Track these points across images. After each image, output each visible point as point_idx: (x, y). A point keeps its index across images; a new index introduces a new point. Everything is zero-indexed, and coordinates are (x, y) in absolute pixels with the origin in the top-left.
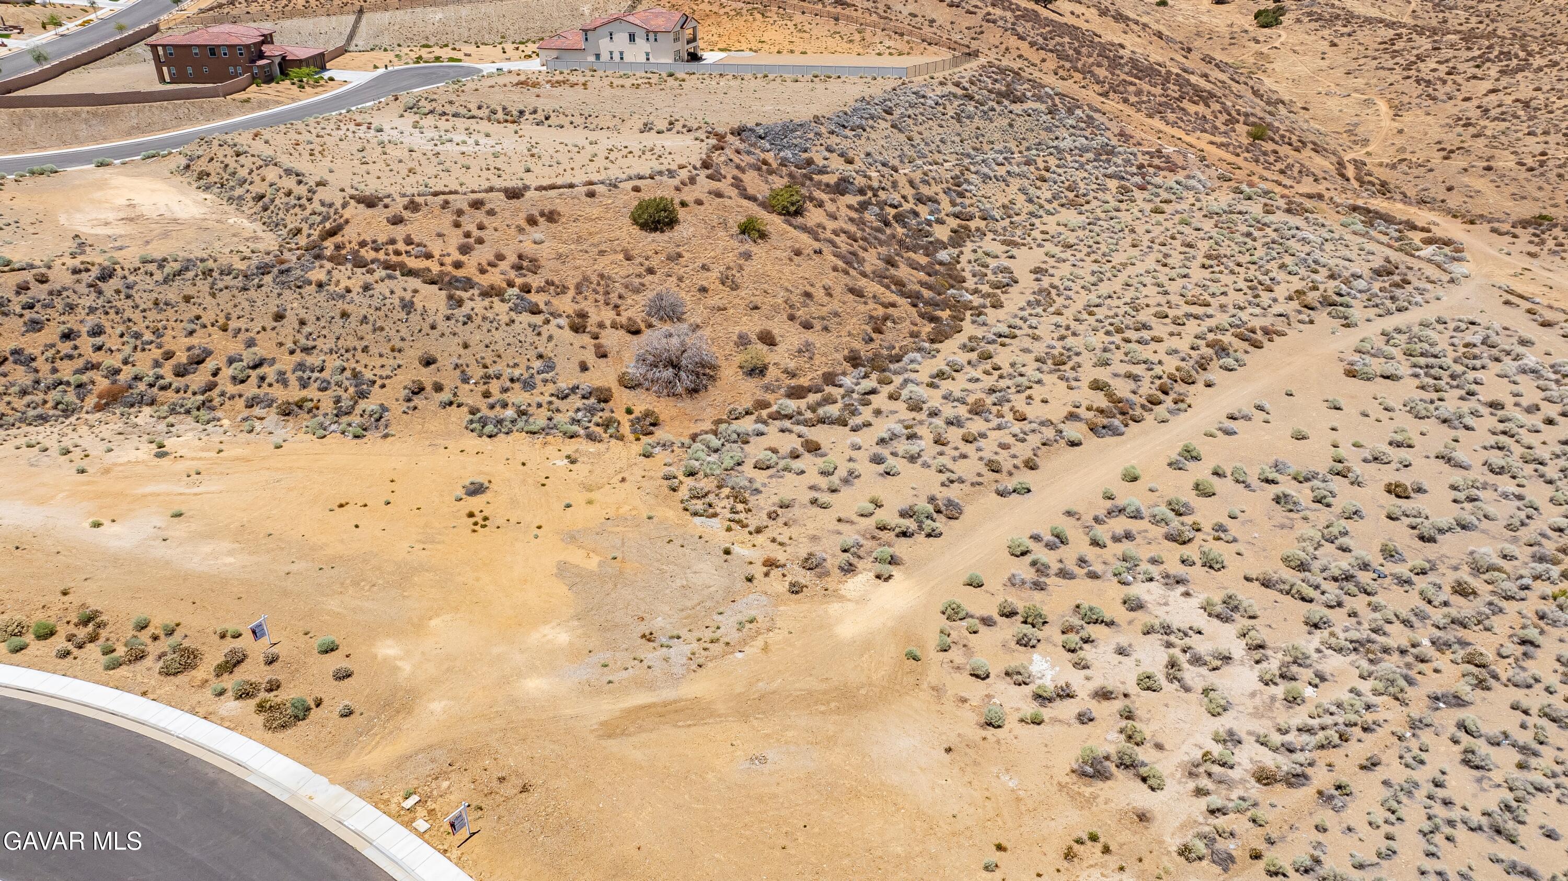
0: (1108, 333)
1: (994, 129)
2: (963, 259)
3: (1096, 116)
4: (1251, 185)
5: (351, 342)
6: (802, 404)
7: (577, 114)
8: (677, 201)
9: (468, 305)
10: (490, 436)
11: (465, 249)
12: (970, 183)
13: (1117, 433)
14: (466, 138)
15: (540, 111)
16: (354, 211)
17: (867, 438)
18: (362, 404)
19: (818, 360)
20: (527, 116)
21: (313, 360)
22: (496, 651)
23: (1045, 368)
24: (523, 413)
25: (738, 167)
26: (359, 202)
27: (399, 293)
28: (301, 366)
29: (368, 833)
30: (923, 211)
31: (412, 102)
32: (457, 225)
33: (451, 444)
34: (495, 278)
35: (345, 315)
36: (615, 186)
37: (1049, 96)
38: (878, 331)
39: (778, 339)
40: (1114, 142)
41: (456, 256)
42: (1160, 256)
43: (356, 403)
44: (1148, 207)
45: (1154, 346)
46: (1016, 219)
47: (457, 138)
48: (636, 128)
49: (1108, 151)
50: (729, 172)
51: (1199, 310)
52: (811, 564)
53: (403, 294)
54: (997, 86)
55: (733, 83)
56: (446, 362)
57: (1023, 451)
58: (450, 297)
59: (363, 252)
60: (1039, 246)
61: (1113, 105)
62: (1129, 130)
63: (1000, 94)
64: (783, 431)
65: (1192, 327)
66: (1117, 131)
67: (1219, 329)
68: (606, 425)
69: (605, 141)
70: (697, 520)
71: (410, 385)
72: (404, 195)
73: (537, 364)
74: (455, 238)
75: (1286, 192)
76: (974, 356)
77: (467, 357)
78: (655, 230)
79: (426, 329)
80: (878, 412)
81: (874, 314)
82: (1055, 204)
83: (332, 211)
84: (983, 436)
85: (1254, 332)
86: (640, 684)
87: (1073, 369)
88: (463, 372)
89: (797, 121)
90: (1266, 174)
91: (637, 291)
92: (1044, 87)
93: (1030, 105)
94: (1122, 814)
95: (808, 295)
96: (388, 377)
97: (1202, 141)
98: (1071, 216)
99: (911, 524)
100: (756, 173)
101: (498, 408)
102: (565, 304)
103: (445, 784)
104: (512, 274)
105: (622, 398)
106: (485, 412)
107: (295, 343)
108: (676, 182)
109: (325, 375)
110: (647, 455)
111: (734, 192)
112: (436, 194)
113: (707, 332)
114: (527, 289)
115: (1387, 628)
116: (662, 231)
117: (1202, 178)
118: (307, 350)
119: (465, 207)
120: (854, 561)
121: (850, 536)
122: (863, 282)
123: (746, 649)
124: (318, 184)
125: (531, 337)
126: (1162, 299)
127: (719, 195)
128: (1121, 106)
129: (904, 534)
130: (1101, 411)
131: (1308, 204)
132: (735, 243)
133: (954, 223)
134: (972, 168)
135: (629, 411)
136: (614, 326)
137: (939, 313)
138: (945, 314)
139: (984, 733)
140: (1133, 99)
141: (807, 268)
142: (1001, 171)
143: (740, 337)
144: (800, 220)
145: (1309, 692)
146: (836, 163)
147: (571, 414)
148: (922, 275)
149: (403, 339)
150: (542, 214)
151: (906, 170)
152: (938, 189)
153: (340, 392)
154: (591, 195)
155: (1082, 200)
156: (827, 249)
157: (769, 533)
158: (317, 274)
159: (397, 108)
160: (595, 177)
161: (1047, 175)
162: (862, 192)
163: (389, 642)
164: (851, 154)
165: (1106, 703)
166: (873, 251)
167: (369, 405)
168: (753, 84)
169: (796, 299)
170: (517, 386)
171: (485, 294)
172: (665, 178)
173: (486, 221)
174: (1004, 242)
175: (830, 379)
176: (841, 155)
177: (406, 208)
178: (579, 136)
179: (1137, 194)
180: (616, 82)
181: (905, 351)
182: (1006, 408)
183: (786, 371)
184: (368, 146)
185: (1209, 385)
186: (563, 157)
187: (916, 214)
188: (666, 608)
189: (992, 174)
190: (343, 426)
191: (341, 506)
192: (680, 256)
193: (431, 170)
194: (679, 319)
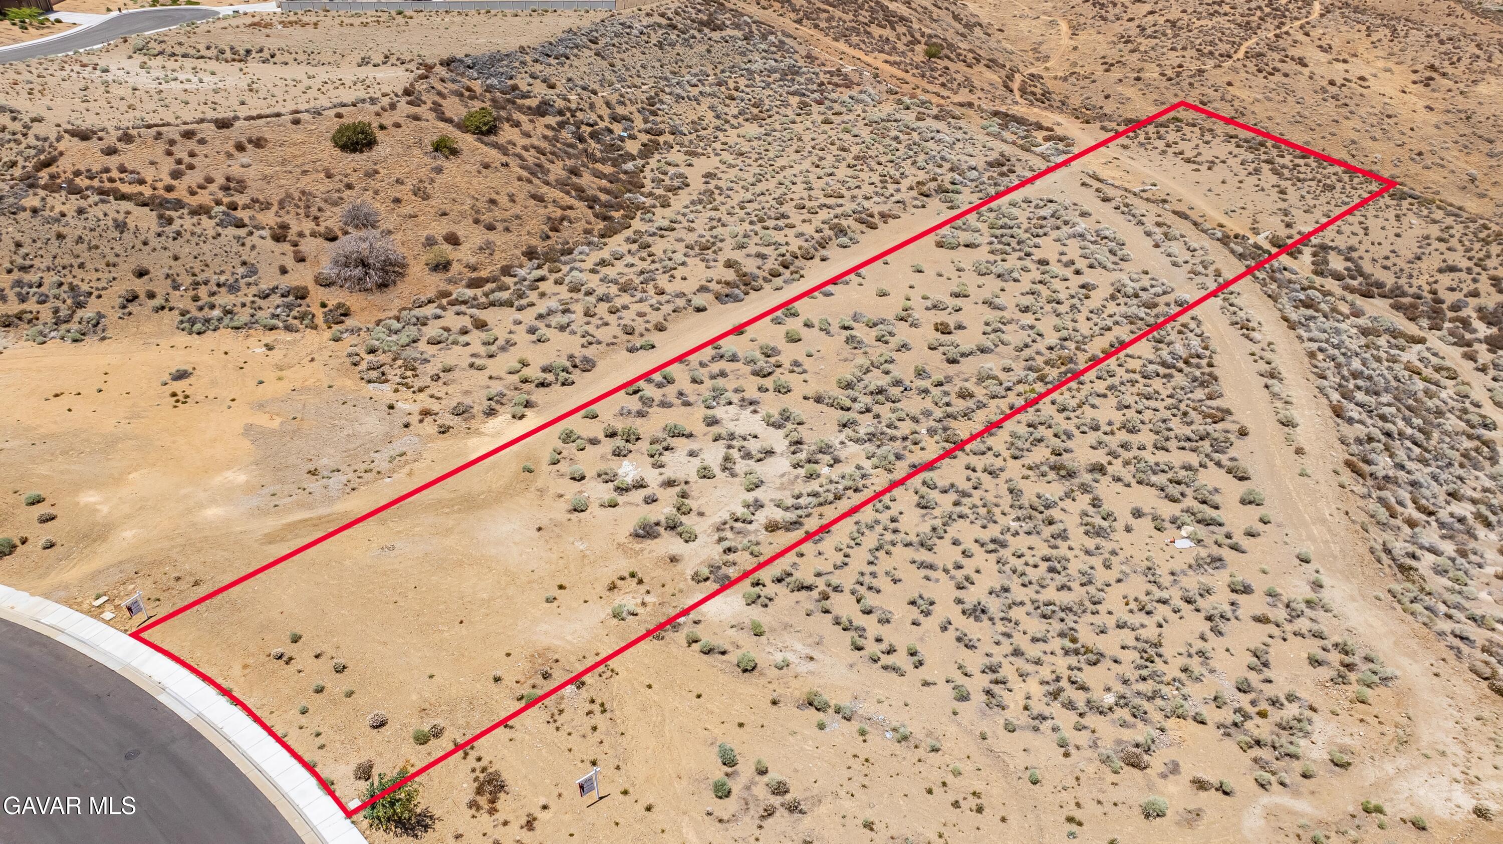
0: (751, 223)
1: (693, 55)
2: (647, 169)
3: (787, 40)
4: (913, 96)
5: (67, 260)
6: (479, 292)
7: (300, 51)
8: (375, 125)
9: (177, 223)
10: (199, 333)
11: (176, 175)
12: (662, 102)
13: (737, 299)
14: (191, 77)
15: (266, 50)
16: (68, 144)
17: (528, 316)
18: (80, 313)
19: (497, 256)
20: (254, 54)
21: (32, 277)
22: (183, 491)
23: (692, 253)
24: (230, 312)
25: (440, 94)
26: (73, 135)
27: (113, 214)
28: (19, 283)
29: (61, 625)
30: (618, 129)
31: (141, 43)
32: (169, 153)
33: (163, 343)
34: (204, 198)
35: (60, 236)
36: (320, 114)
37: (747, 24)
38: (555, 229)
39: (462, 239)
40: (801, 63)
41: (168, 180)
42: (815, 159)
43: (74, 312)
44: (820, 118)
45: (787, 231)
46: (702, 133)
47: (182, 76)
48: (354, 63)
49: (794, 71)
50: (429, 98)
51: (831, 201)
52: (461, 412)
53: (116, 215)
54: (701, 16)
55: (458, 19)
56: (158, 273)
57: (655, 317)
58: (161, 217)
59: (78, 180)
60: (717, 155)
61: (805, 30)
62: (816, 52)
63: (702, 23)
64: (458, 314)
65: (824, 214)
66: (804, 53)
67: (846, 216)
68: (302, 318)
69: (322, 74)
70: (371, 386)
71: (124, 293)
72: (118, 128)
73: (241, 270)
74: (168, 165)
75: (942, 101)
76: (634, 247)
77: (177, 268)
78: (354, 150)
79: (139, 245)
80: (543, 295)
81: (553, 216)
82: (741, 120)
83: (47, 144)
84: (625, 307)
85: (872, 216)
86: (301, 506)
87: (715, 252)
88: (174, 281)
89: (504, 52)
90: (930, 87)
91: (335, 204)
92: (742, 15)
93: (729, 32)
94: (660, 559)
95: (493, 202)
96: (104, 289)
97: (877, 60)
98: (752, 129)
99: (550, 377)
100: (457, 99)
101: (206, 310)
102: (269, 218)
103: (131, 587)
104: (220, 195)
105: (318, 294)
106: (195, 313)
107: (12, 263)
108: (377, 108)
109: (43, 289)
110: (337, 340)
111: (431, 116)
112: (149, 127)
113: (399, 236)
114: (233, 207)
115: (898, 424)
116: (361, 152)
117: (872, 92)
118: (23, 269)
119: (177, 137)
120: (497, 407)
121: (496, 387)
122: (544, 190)
123: (395, 476)
124: (33, 120)
125: (236, 247)
126: (805, 194)
127: (417, 118)
128: (812, 32)
129: (542, 385)
130: (728, 284)
131: (957, 111)
132: (427, 159)
133: (645, 138)
134: (667, 90)
135: (324, 305)
136: (313, 234)
137: (613, 214)
138: (617, 215)
139: (569, 516)
140: (823, 25)
141: (494, 179)
142: (695, 92)
143: (428, 239)
144: (492, 138)
145: (825, 471)
146: (540, 89)
147: (272, 310)
148: (604, 183)
149: (117, 255)
150: (250, 141)
151: (605, 93)
152: (633, 109)
153: (59, 304)
154: (296, 122)
155: (765, 115)
156: (513, 162)
157: (429, 392)
158: (31, 201)
159: (127, 49)
160: (302, 107)
161: (736, 94)
162: (561, 113)
163: (91, 492)
164: (553, 80)
165: (670, 489)
166: (560, 164)
167: (88, 313)
168: (476, 19)
169: (482, 205)
170: (223, 290)
171: (194, 213)
172: (367, 105)
173: (197, 149)
174: (686, 153)
175: (506, 271)
176: (544, 81)
177: (120, 140)
178: (298, 72)
179: (815, 108)
180: (347, 21)
181: (577, 244)
182: (651, 286)
183: (467, 266)
184: (91, 86)
185: (823, 260)
186: (278, 92)
187: (610, 131)
188: (332, 451)
189: (685, 94)
190: (62, 332)
191: (56, 396)
192: (376, 172)
193: (151, 106)
194: (373, 227)
